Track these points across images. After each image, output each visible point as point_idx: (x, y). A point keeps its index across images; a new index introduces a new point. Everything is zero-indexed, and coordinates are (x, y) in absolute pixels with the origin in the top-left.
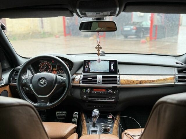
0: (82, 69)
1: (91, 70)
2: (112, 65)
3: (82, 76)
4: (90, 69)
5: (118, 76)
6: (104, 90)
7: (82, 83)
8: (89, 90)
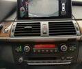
0: (15, 15)
1: (30, 15)
2: (63, 4)
3: (15, 24)
4: (27, 13)
5: (74, 22)
6: (52, 46)
7: (15, 36)
8: (27, 48)
